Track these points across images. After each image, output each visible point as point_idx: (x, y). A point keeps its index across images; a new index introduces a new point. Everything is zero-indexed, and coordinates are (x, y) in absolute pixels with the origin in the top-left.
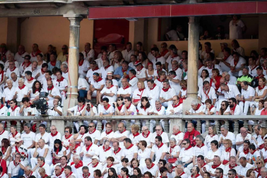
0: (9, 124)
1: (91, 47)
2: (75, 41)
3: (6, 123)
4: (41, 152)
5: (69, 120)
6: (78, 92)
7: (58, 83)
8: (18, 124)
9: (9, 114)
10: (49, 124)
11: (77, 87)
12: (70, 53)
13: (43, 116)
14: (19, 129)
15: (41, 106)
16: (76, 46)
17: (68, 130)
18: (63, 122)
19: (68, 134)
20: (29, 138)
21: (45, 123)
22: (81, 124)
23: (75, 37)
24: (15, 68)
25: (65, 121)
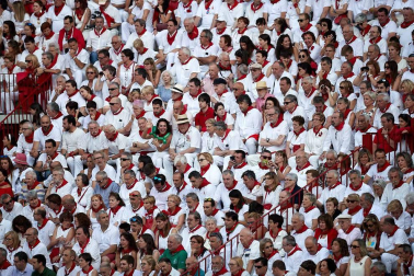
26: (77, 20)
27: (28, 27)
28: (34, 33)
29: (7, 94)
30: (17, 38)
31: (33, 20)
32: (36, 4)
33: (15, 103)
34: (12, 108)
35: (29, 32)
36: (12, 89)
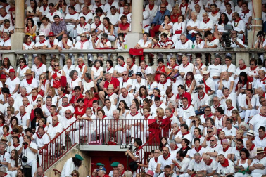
0: (194, 57)
3: (191, 56)
4: (226, 84)
5: (254, 52)
7: (243, 14)
8: (203, 56)
10: (234, 57)
11: (261, 19)
13: (228, 49)
14: (204, 61)
18: (248, 55)
25: (250, 54)
26: (187, 87)
27: (155, 91)
28: (159, 94)
29: (142, 133)
30: (149, 97)
31: (160, 86)
32: (162, 76)
33: (147, 138)
34: (145, 142)
35: (156, 94)
36: (145, 129)
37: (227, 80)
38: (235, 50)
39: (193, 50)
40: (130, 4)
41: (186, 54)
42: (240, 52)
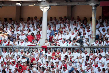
0: (68, 49)
1: (101, 18)
2: (94, 15)
3: (66, 49)
4: (81, 61)
5: (92, 48)
6: (96, 36)
7: (87, 32)
8: (71, 49)
9: (67, 45)
10: (84, 49)
11: (95, 34)
12: (92, 20)
13: (82, 46)
14: (72, 51)
15: (81, 42)
16: (95, 17)
17: (91, 52)
19: (92, 53)
20: (76, 55)
21: (82, 49)
22: (97, 49)
23: (95, 14)
24: (70, 26)
25: (91, 48)
37: (81, 59)
38: (84, 47)
39: (67, 47)
40: (42, 27)
41: (64, 48)
42: (87, 47)
